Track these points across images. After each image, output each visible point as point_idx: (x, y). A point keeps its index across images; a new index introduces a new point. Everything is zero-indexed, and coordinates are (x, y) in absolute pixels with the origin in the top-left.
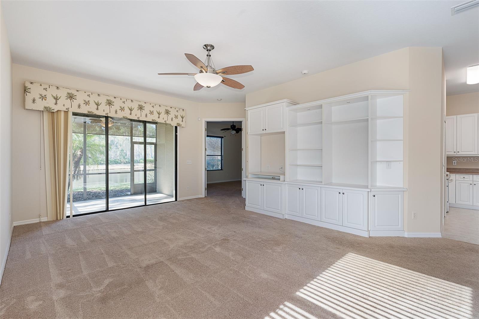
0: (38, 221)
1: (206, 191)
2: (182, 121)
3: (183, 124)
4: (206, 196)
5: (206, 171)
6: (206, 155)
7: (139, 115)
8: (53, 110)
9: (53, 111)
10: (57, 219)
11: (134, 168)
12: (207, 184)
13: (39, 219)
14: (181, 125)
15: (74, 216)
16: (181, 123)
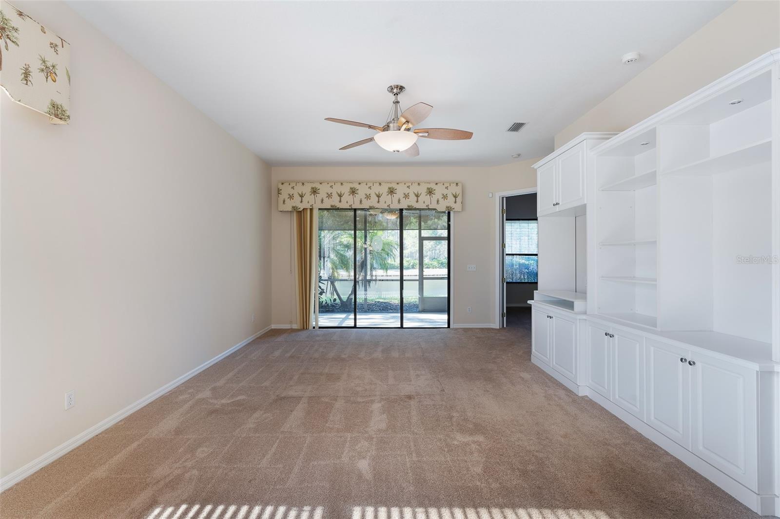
0: (289, 328)
1: (505, 318)
2: (455, 202)
3: (457, 207)
4: (505, 326)
5: (505, 284)
6: (505, 255)
7: (389, 202)
8: (300, 208)
9: (299, 210)
10: (304, 328)
11: (423, 275)
12: (507, 307)
13: (290, 325)
14: (454, 209)
15: (320, 328)
16: (453, 205)
